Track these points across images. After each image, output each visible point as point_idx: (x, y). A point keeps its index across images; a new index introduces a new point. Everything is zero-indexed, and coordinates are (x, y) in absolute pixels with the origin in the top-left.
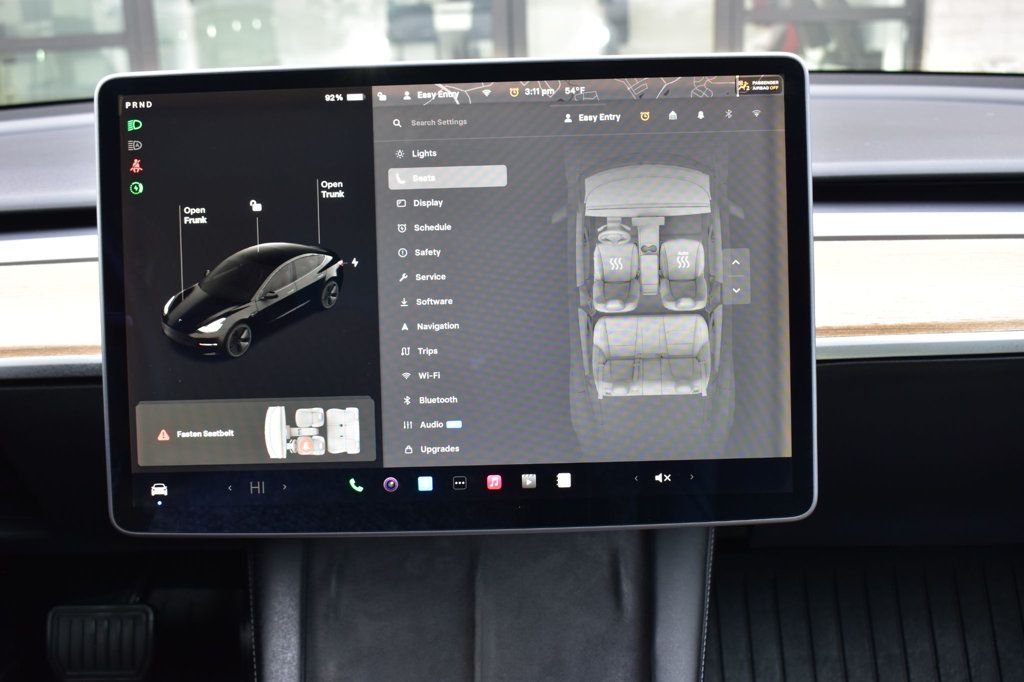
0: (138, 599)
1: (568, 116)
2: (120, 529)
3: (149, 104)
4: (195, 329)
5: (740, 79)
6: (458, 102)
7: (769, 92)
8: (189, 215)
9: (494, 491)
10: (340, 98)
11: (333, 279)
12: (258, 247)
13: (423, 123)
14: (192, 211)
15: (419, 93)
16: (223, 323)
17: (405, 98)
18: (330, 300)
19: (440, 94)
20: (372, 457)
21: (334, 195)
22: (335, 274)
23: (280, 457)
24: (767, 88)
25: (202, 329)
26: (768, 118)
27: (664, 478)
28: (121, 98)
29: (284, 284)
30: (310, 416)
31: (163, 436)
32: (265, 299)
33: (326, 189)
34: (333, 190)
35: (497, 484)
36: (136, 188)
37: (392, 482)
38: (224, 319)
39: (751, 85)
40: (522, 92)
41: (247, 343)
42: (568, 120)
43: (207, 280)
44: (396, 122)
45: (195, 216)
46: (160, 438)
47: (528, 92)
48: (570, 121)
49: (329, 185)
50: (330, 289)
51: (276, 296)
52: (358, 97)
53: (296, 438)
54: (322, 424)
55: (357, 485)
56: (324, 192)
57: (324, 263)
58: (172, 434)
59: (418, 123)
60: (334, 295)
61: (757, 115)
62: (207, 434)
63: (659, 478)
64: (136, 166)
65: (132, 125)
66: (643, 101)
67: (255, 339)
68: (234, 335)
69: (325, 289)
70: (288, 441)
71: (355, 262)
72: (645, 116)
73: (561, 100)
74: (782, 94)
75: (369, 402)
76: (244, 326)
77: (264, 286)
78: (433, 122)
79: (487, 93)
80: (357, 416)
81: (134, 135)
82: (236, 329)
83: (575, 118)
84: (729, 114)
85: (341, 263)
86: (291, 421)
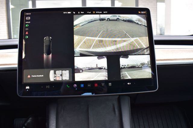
2: (19, 96)
3: (30, 14)
5: (139, 11)
9: (96, 87)
10: (66, 13)
15: (81, 12)
20: (71, 80)
23: (52, 80)
28: (25, 13)
30: (59, 72)
31: (29, 76)
35: (97, 85)
37: (75, 85)
39: (141, 12)
46: (28, 77)
52: (70, 13)
54: (61, 74)
55: (68, 86)
58: (31, 76)
62: (38, 76)
63: (128, 84)
70: (54, 77)
74: (146, 14)
75: (71, 69)
80: (68, 72)
86: (55, 73)
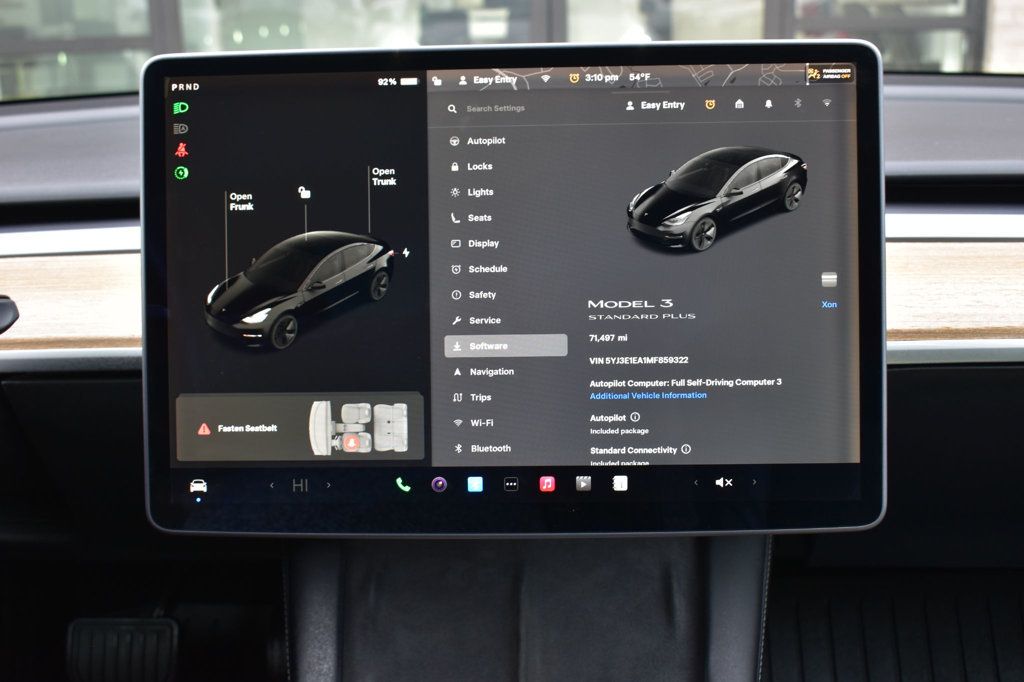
0: (162, 613)
1: (630, 103)
2: (158, 526)
3: (196, 87)
4: (239, 320)
5: (810, 67)
6: (515, 88)
7: (841, 80)
8: (235, 201)
9: (547, 493)
10: (393, 82)
11: (383, 269)
12: (306, 234)
13: (479, 109)
14: (238, 197)
15: (476, 79)
16: (268, 313)
17: (461, 83)
18: (379, 290)
19: (498, 80)
20: (420, 456)
21: (385, 182)
22: (385, 265)
23: (324, 454)
24: (838, 77)
25: (247, 320)
26: (839, 108)
27: (725, 482)
28: (167, 80)
29: (333, 273)
30: (356, 411)
31: (204, 430)
32: (312, 289)
33: (377, 176)
34: (385, 177)
35: (550, 486)
36: (181, 173)
37: (440, 482)
38: (269, 310)
39: (822, 74)
40: (582, 78)
41: (292, 335)
42: (630, 107)
43: (252, 269)
44: (452, 108)
45: (241, 203)
46: (201, 432)
47: (589, 78)
48: (632, 108)
49: (381, 172)
50: (380, 280)
51: (324, 287)
52: (413, 81)
53: (341, 434)
54: (368, 420)
55: (404, 484)
56: (375, 180)
57: (374, 253)
58: (213, 428)
59: (474, 109)
60: (384, 286)
61: (827, 104)
62: (249, 428)
63: (720, 482)
64: (182, 150)
65: (178, 108)
66: (708, 90)
67: (301, 331)
68: (280, 326)
69: (375, 280)
70: (333, 438)
71: (406, 253)
72: (711, 104)
73: (623, 87)
74: (854, 83)
75: (419, 398)
76: (290, 317)
77: (311, 276)
78: (489, 108)
79: (546, 78)
80: (405, 413)
81: (180, 118)
82: (281, 320)
83: (637, 105)
84: (798, 103)
85: (391, 252)
86: (336, 417)
